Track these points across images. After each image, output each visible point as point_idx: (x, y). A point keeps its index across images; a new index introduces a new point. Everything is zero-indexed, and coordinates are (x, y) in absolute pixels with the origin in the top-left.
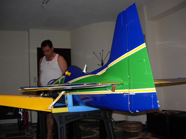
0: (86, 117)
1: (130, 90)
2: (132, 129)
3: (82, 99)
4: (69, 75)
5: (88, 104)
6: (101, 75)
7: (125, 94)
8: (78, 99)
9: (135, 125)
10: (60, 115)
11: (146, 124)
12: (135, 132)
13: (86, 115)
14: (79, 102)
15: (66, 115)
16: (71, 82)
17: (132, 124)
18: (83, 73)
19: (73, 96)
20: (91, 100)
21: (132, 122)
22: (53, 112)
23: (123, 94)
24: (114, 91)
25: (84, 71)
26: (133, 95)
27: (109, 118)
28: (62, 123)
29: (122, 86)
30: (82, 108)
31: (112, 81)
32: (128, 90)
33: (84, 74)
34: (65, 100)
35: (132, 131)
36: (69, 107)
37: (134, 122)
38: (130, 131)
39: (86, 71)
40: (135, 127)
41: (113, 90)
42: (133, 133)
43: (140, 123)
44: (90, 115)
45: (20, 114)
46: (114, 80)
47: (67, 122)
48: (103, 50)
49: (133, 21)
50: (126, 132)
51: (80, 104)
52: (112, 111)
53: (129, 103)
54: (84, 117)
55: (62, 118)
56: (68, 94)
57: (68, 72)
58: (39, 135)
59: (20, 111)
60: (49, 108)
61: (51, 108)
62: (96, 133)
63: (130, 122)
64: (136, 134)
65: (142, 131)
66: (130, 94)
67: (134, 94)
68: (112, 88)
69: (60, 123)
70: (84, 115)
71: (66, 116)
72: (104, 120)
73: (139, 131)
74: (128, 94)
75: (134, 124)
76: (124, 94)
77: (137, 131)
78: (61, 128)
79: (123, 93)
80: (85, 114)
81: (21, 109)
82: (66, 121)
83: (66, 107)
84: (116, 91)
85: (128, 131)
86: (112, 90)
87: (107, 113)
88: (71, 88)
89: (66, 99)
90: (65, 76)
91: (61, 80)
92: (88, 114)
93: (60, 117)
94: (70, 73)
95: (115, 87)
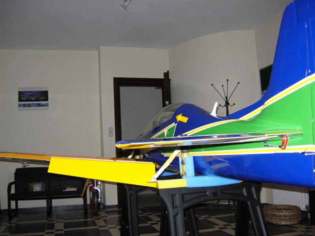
0: (217, 196)
2: (282, 219)
3: (210, 163)
4: (185, 122)
5: (220, 173)
6: (250, 119)
7: (308, 153)
8: (202, 164)
9: (288, 211)
10: (172, 192)
11: (306, 210)
12: (288, 223)
13: (217, 193)
14: (204, 169)
15: (183, 192)
16: (189, 133)
17: (280, 209)
18: (212, 117)
19: (194, 158)
20: (227, 164)
21: (281, 205)
22: (160, 188)
23: (303, 153)
24: (284, 148)
25: (214, 114)
28: (177, 207)
30: (210, 181)
31: (277, 130)
32: (312, 146)
33: (214, 120)
34: (179, 166)
35: (283, 223)
37: (284, 206)
38: (279, 223)
39: (216, 113)
40: (287, 216)
41: (283, 145)
42: (284, 225)
43: (295, 208)
44: (223, 192)
45: (97, 191)
46: (280, 128)
47: (186, 205)
48: (228, 80)
50: (272, 224)
51: (207, 173)
53: (314, 171)
54: (214, 196)
56: (185, 155)
57: (182, 115)
59: (97, 185)
60: (152, 180)
61: (156, 180)
62: (218, 225)
63: (277, 205)
64: (289, 229)
65: (301, 223)
68: (280, 143)
69: (174, 207)
70: (213, 193)
71: (183, 195)
73: (294, 223)
74: (312, 153)
75: (285, 209)
76: (306, 154)
77: (291, 223)
78: (175, 216)
79: (303, 151)
80: (215, 190)
81: (97, 181)
82: (184, 202)
83: (181, 178)
84: (287, 147)
85: (275, 222)
86: (280, 147)
87: (253, 189)
88: (190, 144)
89: (182, 163)
90: (176, 124)
91: (168, 130)
92: (221, 191)
93: (172, 195)
94: (187, 119)
95: (287, 140)
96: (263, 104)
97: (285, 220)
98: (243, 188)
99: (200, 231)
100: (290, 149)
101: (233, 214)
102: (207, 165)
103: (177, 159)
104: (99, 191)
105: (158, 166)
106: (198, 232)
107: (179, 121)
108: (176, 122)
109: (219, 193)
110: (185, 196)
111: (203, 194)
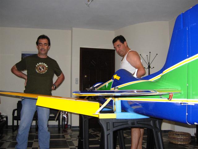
0: (134, 125)
1: (188, 100)
2: (179, 141)
3: (131, 105)
4: (118, 79)
5: (137, 111)
6: (155, 81)
7: (183, 103)
8: (126, 105)
9: (183, 136)
10: (107, 121)
11: (195, 136)
12: (182, 143)
13: (134, 123)
14: (127, 108)
15: (114, 121)
16: (120, 87)
17: (179, 135)
18: (134, 77)
19: (122, 101)
20: (140, 106)
21: (179, 132)
22: (100, 118)
23: (181, 103)
24: (171, 100)
26: (192, 105)
27: (158, 127)
28: (110, 129)
29: (180, 94)
30: (131, 115)
31: (168, 89)
32: (186, 99)
33: (135, 79)
34: (113, 106)
35: (179, 143)
36: (117, 114)
37: (181, 132)
38: (177, 143)
40: (182, 139)
41: (170, 98)
42: (180, 145)
43: (188, 134)
44: (138, 123)
46: (170, 88)
47: (115, 129)
49: (195, 24)
50: (172, 143)
51: (129, 110)
52: (162, 120)
53: (187, 114)
54: (132, 125)
55: (110, 124)
56: (116, 99)
57: (117, 75)
58: (82, 140)
59: (65, 114)
60: (96, 113)
61: (98, 113)
63: (177, 132)
64: (183, 147)
65: (190, 144)
66: (189, 104)
67: (194, 105)
68: (168, 96)
69: (107, 130)
70: (132, 123)
71: (113, 123)
72: (153, 130)
73: (186, 143)
74: (186, 103)
75: (181, 135)
76: (182, 104)
77: (184, 143)
78: (107, 135)
79: (181, 102)
80: (133, 121)
81: (65, 112)
82: (114, 127)
83: (114, 113)
84: (172, 99)
85: (174, 142)
86: (168, 99)
87: (157, 122)
89: (115, 104)
90: (113, 80)
91: (109, 84)
92: (137, 122)
93: (107, 123)
94: (119, 77)
95: (172, 95)
96: (162, 72)
97: (181, 141)
98: (150, 121)
99: (126, 145)
100: (174, 101)
101: (146, 136)
102: (129, 106)
103: (111, 101)
104: (66, 117)
105: (101, 105)
106: (125, 145)
107: (115, 79)
108: (113, 79)
109: (136, 123)
110: (115, 124)
111: (126, 123)
